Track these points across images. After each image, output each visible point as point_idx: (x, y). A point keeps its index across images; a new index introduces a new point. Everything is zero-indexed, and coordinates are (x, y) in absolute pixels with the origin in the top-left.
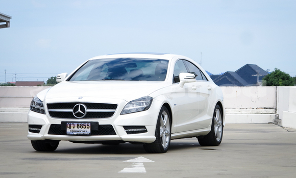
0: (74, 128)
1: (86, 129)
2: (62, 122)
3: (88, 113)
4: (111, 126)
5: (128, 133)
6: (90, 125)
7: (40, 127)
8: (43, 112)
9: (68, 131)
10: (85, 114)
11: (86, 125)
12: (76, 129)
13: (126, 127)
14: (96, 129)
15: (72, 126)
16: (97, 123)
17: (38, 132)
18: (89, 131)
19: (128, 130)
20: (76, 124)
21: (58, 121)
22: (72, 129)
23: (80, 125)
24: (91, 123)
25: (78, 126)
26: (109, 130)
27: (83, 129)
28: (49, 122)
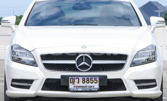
0: (78, 83)
1: (94, 84)
2: (62, 76)
3: (94, 65)
4: (120, 80)
5: (140, 88)
6: (98, 79)
8: (34, 64)
9: (71, 86)
10: (91, 67)
11: (93, 79)
12: (81, 84)
13: (137, 82)
14: (105, 84)
15: (76, 81)
16: (105, 77)
17: (28, 88)
18: (97, 86)
19: (138, 85)
20: (81, 79)
21: (57, 75)
22: (76, 84)
23: (86, 79)
24: (99, 76)
25: (84, 80)
26: (119, 84)
27: (90, 84)
28: (43, 76)
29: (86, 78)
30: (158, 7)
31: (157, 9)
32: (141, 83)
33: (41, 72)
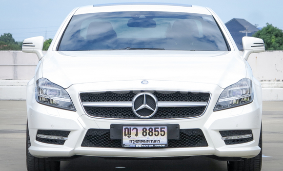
0: (137, 135)
1: (159, 137)
2: (113, 126)
3: (159, 108)
4: (199, 131)
5: (228, 142)
6: (165, 130)
7: (66, 133)
8: (70, 107)
9: (126, 140)
10: (155, 111)
11: (159, 130)
12: (140, 137)
13: (223, 133)
14: (177, 137)
15: (133, 132)
16: (177, 126)
17: (62, 142)
18: (164, 140)
19: (225, 138)
20: (140, 129)
21: (104, 123)
22: (133, 137)
23: (149, 130)
24: (168, 125)
25: (144, 131)
26: (197, 137)
27: (153, 138)
28: (85, 126)
29: (148, 128)
30: (245, 26)
31: (244, 29)
32: (231, 136)
33: (80, 119)
